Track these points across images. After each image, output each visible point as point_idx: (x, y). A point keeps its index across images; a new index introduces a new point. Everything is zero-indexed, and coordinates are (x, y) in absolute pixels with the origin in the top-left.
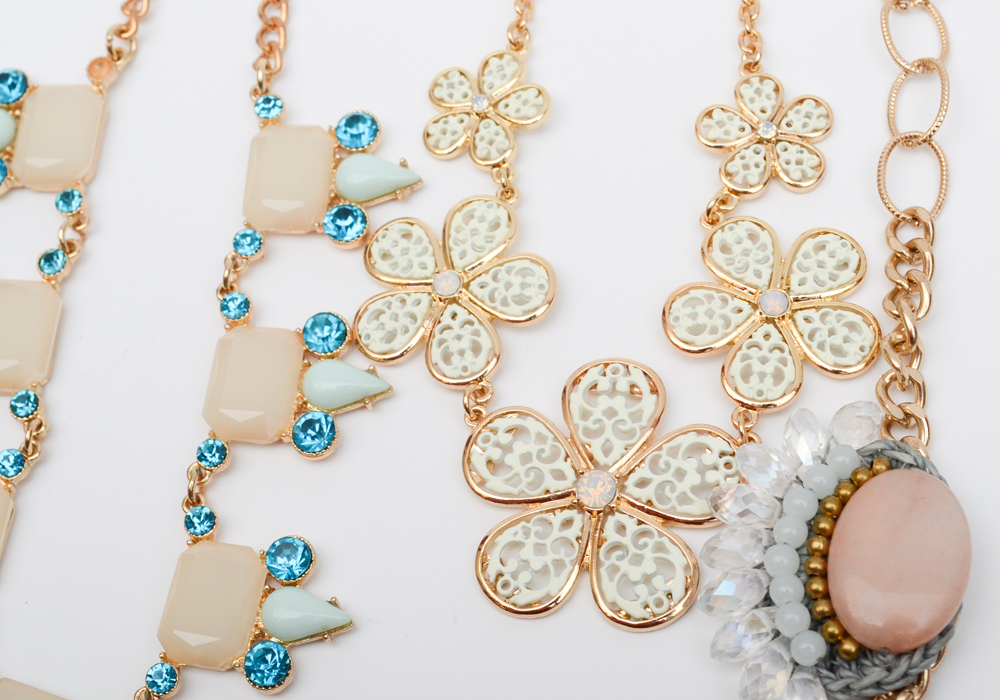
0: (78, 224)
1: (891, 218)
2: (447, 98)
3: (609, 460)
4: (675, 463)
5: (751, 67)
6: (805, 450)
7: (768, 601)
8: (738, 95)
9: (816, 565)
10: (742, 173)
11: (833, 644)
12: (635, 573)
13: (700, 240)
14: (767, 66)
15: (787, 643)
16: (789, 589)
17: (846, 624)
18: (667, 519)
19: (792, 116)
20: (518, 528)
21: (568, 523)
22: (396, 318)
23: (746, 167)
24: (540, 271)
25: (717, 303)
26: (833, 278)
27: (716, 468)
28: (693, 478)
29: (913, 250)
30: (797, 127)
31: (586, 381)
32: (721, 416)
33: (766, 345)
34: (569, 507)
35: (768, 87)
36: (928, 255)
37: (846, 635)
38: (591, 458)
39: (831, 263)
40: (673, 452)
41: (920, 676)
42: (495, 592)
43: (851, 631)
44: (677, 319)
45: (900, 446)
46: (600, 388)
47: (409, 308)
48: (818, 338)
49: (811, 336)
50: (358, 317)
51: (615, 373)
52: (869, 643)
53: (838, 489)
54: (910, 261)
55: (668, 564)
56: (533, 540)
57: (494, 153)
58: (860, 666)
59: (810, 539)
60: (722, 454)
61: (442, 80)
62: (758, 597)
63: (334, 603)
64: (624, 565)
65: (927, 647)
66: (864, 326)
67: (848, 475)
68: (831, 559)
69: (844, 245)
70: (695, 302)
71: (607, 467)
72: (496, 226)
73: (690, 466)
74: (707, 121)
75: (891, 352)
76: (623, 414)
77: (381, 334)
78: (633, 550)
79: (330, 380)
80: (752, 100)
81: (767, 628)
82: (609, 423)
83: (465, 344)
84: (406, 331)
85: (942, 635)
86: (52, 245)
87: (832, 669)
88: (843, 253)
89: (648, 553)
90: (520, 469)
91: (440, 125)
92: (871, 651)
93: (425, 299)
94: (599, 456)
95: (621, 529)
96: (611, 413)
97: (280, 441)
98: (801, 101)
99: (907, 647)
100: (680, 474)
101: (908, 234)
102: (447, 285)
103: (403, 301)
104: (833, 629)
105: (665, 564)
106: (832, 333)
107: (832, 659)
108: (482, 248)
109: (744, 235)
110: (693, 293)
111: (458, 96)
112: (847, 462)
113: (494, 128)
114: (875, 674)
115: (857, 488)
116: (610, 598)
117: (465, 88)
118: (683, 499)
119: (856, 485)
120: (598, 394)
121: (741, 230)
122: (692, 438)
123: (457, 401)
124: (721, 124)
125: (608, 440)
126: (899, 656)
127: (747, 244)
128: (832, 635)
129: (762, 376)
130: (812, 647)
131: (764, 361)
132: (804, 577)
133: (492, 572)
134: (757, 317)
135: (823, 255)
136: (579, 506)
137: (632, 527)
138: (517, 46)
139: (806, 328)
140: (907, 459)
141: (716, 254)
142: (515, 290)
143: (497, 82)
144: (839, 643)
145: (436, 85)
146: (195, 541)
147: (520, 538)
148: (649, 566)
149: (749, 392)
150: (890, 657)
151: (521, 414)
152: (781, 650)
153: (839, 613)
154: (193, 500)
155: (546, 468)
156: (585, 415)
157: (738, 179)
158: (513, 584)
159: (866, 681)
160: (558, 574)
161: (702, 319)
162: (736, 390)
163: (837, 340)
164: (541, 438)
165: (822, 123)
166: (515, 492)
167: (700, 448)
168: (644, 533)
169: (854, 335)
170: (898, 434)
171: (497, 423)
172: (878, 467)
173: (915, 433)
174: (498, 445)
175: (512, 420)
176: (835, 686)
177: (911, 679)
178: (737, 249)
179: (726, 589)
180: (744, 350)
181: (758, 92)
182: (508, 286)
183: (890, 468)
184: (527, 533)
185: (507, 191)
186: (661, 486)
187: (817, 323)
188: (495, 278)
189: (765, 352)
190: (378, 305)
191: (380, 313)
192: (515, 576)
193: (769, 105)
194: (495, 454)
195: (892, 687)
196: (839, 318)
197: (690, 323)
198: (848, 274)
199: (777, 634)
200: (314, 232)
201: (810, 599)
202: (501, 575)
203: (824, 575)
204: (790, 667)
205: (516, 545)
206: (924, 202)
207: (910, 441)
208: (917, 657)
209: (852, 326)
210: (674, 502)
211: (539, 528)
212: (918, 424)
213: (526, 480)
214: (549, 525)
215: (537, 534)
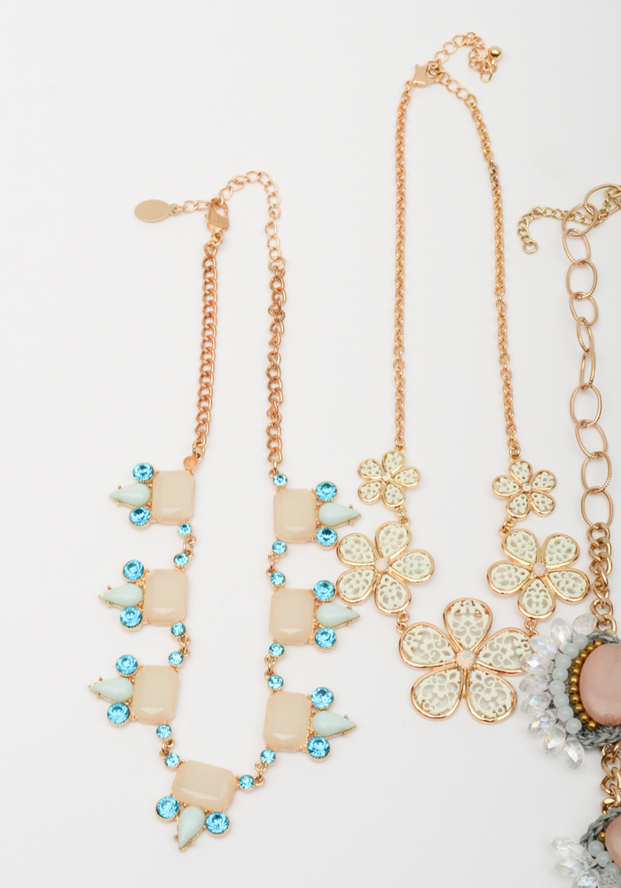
0: (191, 541)
1: (588, 528)
2: (368, 474)
3: (470, 646)
5: (515, 456)
6: (562, 637)
7: (552, 706)
8: (510, 469)
9: (574, 689)
10: (517, 508)
11: (585, 725)
13: (499, 541)
14: (523, 456)
16: (562, 700)
17: (590, 714)
18: (500, 672)
19: (537, 480)
20: (430, 679)
21: (453, 676)
22: (358, 582)
23: (519, 505)
24: (426, 557)
25: (513, 571)
26: (565, 557)
27: (519, 647)
28: (510, 652)
29: (601, 542)
30: (540, 485)
31: (454, 610)
32: (518, 623)
33: (538, 589)
34: (455, 668)
35: (525, 466)
36: (608, 545)
37: (590, 719)
38: (461, 645)
39: (564, 550)
40: (500, 641)
42: (421, 708)
43: (593, 717)
44: (494, 579)
45: (605, 633)
46: (461, 612)
47: (364, 577)
48: (561, 585)
49: (558, 584)
50: (338, 583)
51: (468, 604)
52: (602, 722)
53: (580, 653)
54: (600, 548)
55: (503, 693)
56: (437, 684)
57: (396, 501)
58: (597, 734)
59: (569, 677)
60: (522, 641)
61: (364, 465)
62: (546, 704)
63: (346, 717)
64: (482, 694)
66: (581, 579)
67: (584, 647)
68: (581, 686)
69: (568, 541)
70: (501, 570)
71: (469, 649)
72: (401, 536)
73: (508, 647)
74: (497, 483)
75: (596, 590)
76: (474, 623)
77: (352, 590)
78: (486, 687)
79: (329, 613)
80: (518, 473)
81: (554, 718)
82: (468, 629)
83: (394, 593)
84: (364, 588)
86: (179, 551)
87: (583, 735)
88: (569, 545)
89: (493, 687)
90: (428, 651)
91: (367, 487)
92: (601, 725)
93: (372, 573)
94: (464, 644)
95: (479, 677)
96: (468, 623)
97: (308, 643)
98: (541, 473)
99: (619, 723)
100: (504, 651)
101: (597, 535)
102: (381, 566)
103: (360, 574)
104: (584, 717)
105: (501, 693)
106: (567, 583)
107: (585, 729)
108: (396, 548)
109: (522, 538)
110: (501, 566)
111: (374, 473)
112: (582, 642)
113: (394, 489)
114: (605, 736)
116: (477, 710)
117: (377, 469)
118: (506, 662)
119: (589, 653)
120: (460, 615)
121: (520, 535)
122: (507, 634)
123: (394, 621)
124: (505, 485)
125: (468, 637)
126: (615, 727)
127: (524, 542)
128: (584, 720)
129: (538, 604)
130: (575, 725)
131: (538, 597)
132: (568, 695)
133: (420, 700)
134: (532, 577)
135: (559, 546)
136: (458, 668)
137: (484, 676)
138: (401, 448)
139: (555, 581)
140: (610, 639)
141: (510, 547)
142: (415, 567)
143: (393, 466)
144: (587, 723)
145: (361, 467)
146: (275, 692)
147: (431, 683)
148: (494, 694)
149: (531, 611)
150: (611, 728)
151: (424, 626)
152: (561, 728)
153: (587, 709)
154: (270, 673)
155: (440, 651)
156: (455, 625)
157: (516, 511)
158: (431, 704)
159: (601, 739)
160: (451, 699)
161: (507, 578)
162: (525, 610)
163: (570, 586)
164: (435, 637)
165: (552, 483)
166: (426, 662)
167: (513, 638)
168: (491, 678)
169: (578, 584)
170: (602, 629)
171: (414, 630)
172: (598, 643)
173: (609, 627)
174: (415, 641)
175: (421, 629)
176: (586, 743)
178: (519, 545)
179: (533, 702)
180: (528, 592)
181: (520, 469)
182: (412, 565)
183: (603, 643)
184: (434, 681)
185: (404, 520)
186: (495, 657)
187: (560, 579)
188: (404, 561)
189: (538, 593)
190: (348, 576)
191: (349, 580)
192: (431, 701)
193: (526, 475)
194: (415, 645)
196: (570, 575)
197: (501, 580)
198: (572, 555)
199: (558, 721)
200: (310, 541)
201: (572, 704)
202: (423, 701)
203: (578, 693)
204: (566, 735)
205: (429, 687)
206: (604, 520)
207: (609, 631)
209: (575, 579)
210: (502, 664)
211: (440, 678)
212: (611, 622)
213: (431, 657)
214: (444, 677)
215: (439, 681)
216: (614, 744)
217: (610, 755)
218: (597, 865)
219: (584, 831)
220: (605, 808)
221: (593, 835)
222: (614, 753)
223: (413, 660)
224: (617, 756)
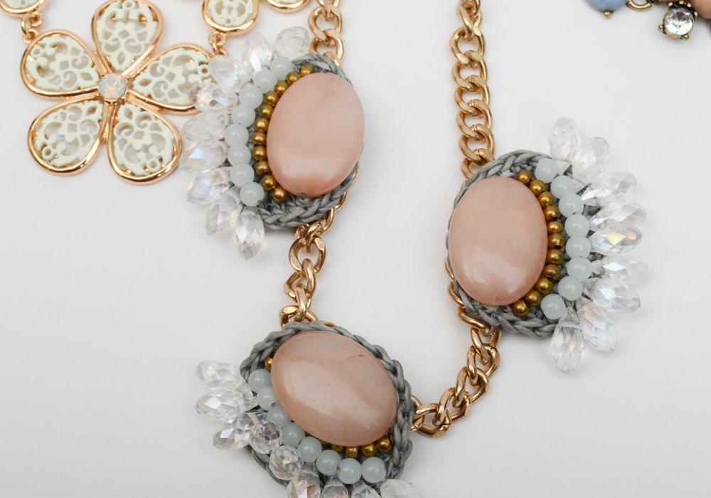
3: (122, 67)
4: (168, 69)
6: (256, 60)
7: (227, 163)
9: (259, 138)
11: (269, 191)
12: (138, 145)
15: (238, 191)
16: (241, 155)
17: (277, 178)
18: (162, 108)
20: (58, 113)
21: (93, 110)
27: (196, 73)
28: (180, 80)
31: (108, 13)
32: (201, 38)
34: (95, 99)
37: (278, 185)
38: (110, 66)
40: (167, 62)
41: (328, 213)
42: (41, 158)
43: (281, 182)
45: (322, 58)
46: (118, 16)
51: (128, 6)
52: (293, 191)
53: (277, 86)
55: (161, 139)
56: (68, 121)
58: (288, 207)
59: (256, 120)
60: (201, 63)
62: (221, 160)
64: (130, 139)
65: (332, 193)
67: (284, 78)
68: (269, 134)
71: (120, 72)
73: (178, 71)
76: (133, 35)
78: (136, 128)
81: (226, 181)
82: (123, 41)
85: (343, 184)
87: (269, 209)
89: (147, 131)
90: (60, 72)
92: (295, 196)
94: (115, 64)
95: (129, 115)
96: (124, 34)
99: (318, 192)
100: (171, 76)
104: (269, 181)
105: (159, 139)
107: (268, 202)
112: (284, 69)
114: (296, 211)
115: (289, 85)
116: (120, 162)
118: (173, 94)
119: (288, 83)
120: (116, 21)
122: (180, 52)
125: (122, 53)
126: (313, 199)
128: (268, 185)
129: (230, 9)
130: (255, 193)
132: (251, 146)
133: (39, 144)
136: (100, 99)
137: (137, 113)
140: (324, 66)
144: (273, 190)
147: (59, 120)
148: (147, 140)
149: (221, 21)
150: (306, 200)
151: (62, 35)
152: (234, 196)
153: (273, 170)
155: (78, 72)
156: (107, 36)
158: (53, 152)
159: (291, 216)
160: (84, 145)
162: (212, 20)
164: (76, 51)
166: (59, 88)
167: (186, 59)
168: (147, 117)
170: (322, 51)
171: (46, 41)
172: (304, 72)
173: (334, 51)
174: (45, 56)
175: (56, 39)
176: (270, 220)
177: (320, 215)
179: (197, 154)
183: (313, 72)
184: (64, 117)
186: (158, 84)
192: (54, 146)
194: (43, 62)
195: (308, 220)
199: (232, 185)
201: (255, 161)
202: (45, 146)
203: (264, 145)
204: (240, 207)
205: (56, 125)
207: (329, 55)
208: (325, 200)
210: (166, 96)
211: (72, 113)
212: (336, 44)
213: (64, 80)
214: (78, 110)
215: (71, 117)
216: (311, 223)
217: (303, 241)
218: (258, 407)
219: (245, 353)
220: (285, 319)
221: (257, 360)
222: (307, 238)
223: (37, 84)
224: (313, 242)
